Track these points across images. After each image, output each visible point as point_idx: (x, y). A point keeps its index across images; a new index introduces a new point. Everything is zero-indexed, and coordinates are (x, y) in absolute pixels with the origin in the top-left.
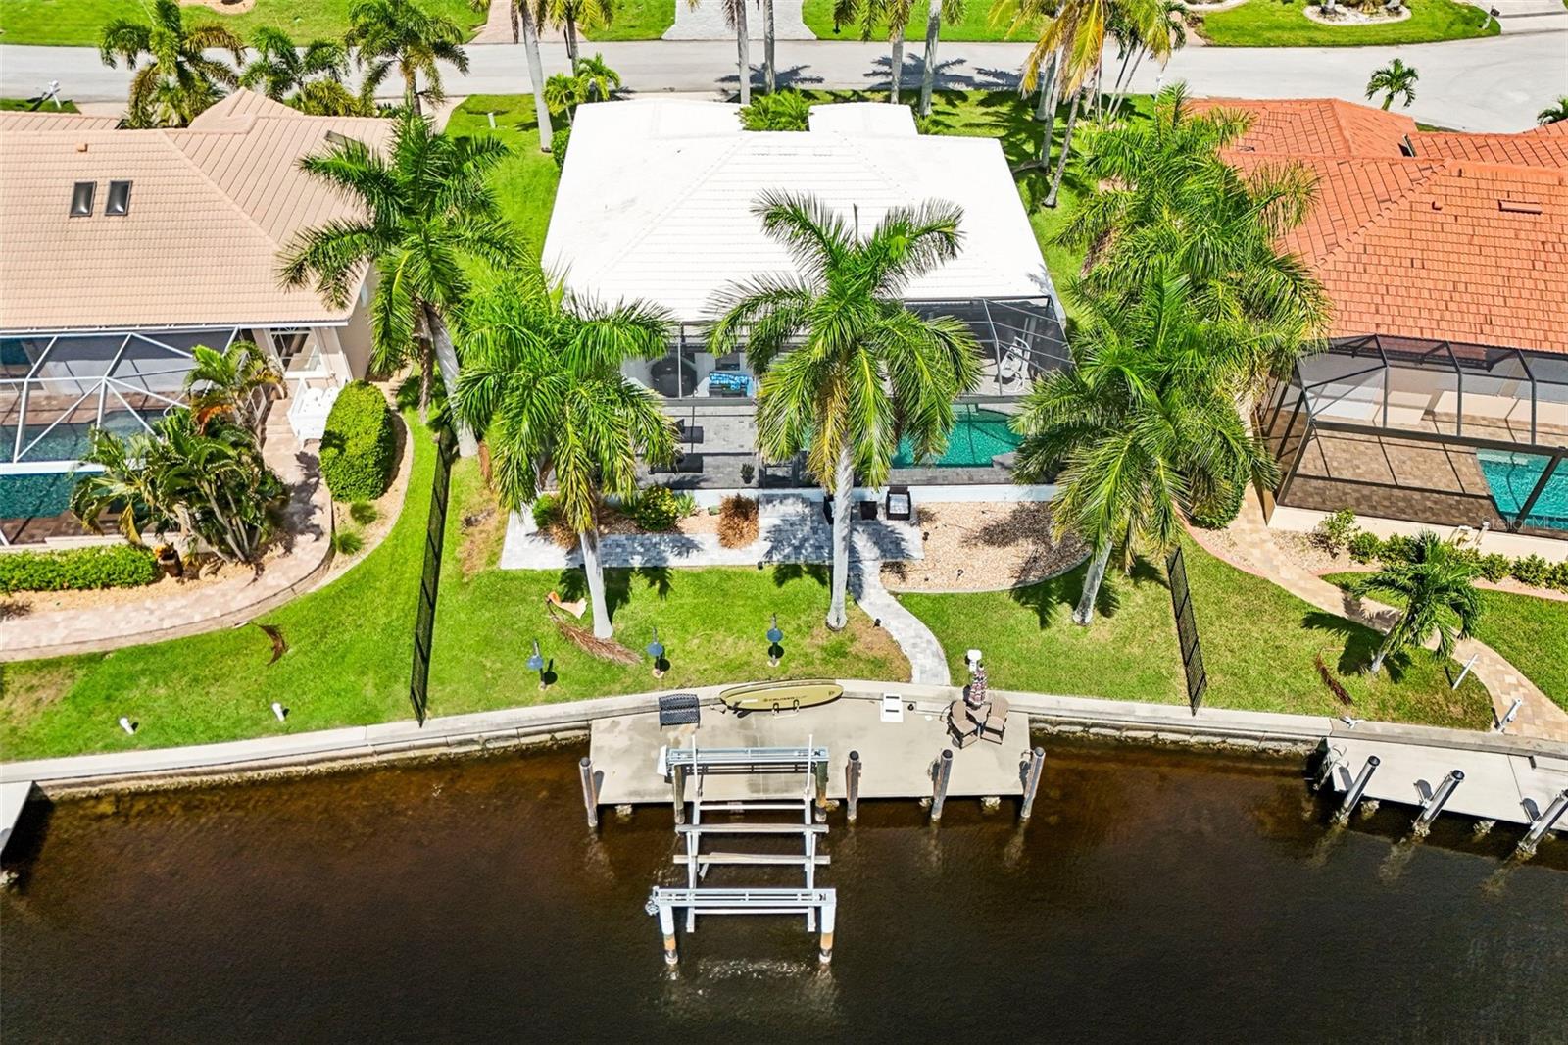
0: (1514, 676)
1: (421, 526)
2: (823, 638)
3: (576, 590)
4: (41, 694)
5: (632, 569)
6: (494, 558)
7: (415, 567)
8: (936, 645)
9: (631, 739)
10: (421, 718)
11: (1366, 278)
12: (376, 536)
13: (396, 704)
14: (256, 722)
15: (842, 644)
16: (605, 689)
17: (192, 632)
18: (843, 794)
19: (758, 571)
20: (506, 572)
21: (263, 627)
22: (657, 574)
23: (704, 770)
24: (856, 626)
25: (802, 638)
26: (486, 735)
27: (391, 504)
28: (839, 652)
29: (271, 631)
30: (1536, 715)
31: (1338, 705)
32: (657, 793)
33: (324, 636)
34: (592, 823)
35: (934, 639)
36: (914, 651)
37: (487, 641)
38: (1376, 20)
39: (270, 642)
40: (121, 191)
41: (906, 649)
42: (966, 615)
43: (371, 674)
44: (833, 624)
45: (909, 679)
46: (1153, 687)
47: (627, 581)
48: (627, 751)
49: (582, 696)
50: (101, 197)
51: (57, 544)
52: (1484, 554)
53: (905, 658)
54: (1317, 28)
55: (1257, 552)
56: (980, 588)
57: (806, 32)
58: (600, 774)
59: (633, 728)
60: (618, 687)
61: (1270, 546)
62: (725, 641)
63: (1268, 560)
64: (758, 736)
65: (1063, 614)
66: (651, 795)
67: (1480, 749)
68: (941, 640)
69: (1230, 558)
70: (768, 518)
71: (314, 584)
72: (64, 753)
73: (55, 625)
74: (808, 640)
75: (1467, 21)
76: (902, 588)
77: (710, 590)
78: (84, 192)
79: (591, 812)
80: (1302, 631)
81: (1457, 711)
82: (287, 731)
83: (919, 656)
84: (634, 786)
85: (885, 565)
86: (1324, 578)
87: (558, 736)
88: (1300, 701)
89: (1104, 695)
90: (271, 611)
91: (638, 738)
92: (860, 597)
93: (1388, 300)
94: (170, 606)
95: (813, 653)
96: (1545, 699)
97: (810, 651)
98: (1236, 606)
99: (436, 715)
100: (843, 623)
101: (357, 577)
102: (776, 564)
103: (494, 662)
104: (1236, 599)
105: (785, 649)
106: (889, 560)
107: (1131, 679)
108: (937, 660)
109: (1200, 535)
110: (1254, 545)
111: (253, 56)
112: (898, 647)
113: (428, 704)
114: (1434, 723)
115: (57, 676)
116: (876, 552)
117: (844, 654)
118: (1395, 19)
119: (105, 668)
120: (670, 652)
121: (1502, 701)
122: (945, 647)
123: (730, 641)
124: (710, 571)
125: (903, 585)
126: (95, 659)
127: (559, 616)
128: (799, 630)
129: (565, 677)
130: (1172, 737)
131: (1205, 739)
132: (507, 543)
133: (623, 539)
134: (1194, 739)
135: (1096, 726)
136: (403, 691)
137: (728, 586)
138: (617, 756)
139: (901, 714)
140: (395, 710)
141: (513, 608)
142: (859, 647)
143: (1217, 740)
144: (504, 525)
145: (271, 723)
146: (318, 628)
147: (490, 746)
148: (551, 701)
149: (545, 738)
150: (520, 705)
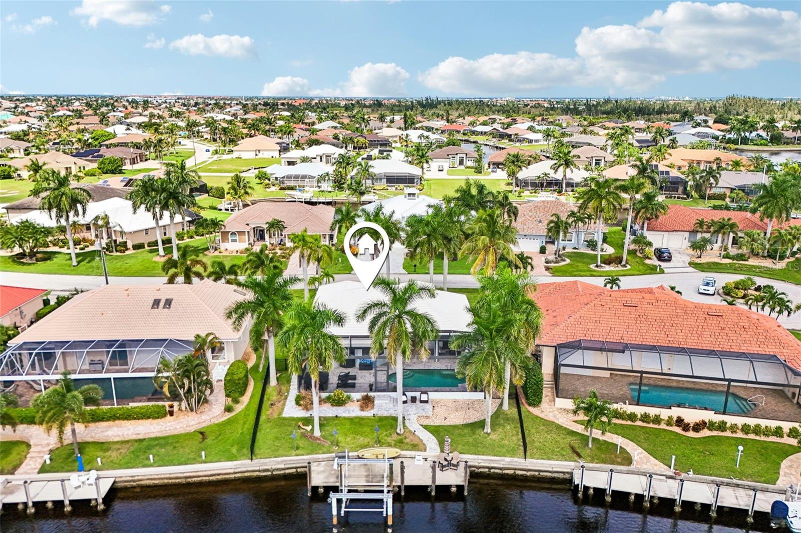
0: (640, 450)
1: (255, 406)
2: (395, 437)
3: (308, 423)
4: (122, 451)
6: (280, 413)
7: (252, 417)
8: (436, 441)
9: (325, 467)
10: (252, 459)
11: (581, 326)
12: (239, 408)
13: (244, 454)
14: (194, 459)
15: (402, 439)
16: (317, 452)
17: (176, 433)
18: (399, 484)
19: (373, 418)
20: (284, 417)
21: (199, 432)
24: (408, 435)
25: (388, 437)
26: (274, 467)
27: (245, 399)
28: (401, 442)
29: (202, 433)
30: (647, 462)
31: (577, 458)
32: (333, 482)
33: (220, 435)
34: (309, 494)
35: (435, 438)
37: (277, 438)
38: (617, 269)
39: (201, 436)
40: (169, 303)
41: (425, 441)
43: (236, 446)
44: (399, 432)
45: (425, 450)
46: (512, 453)
48: (323, 471)
49: (308, 454)
50: (162, 304)
51: (132, 405)
52: (628, 412)
53: (424, 444)
54: (594, 271)
55: (551, 414)
56: (452, 423)
57: (404, 271)
58: (314, 477)
59: (326, 465)
60: (321, 452)
61: (556, 412)
62: (360, 438)
63: (555, 416)
66: (331, 483)
67: (628, 473)
68: (437, 439)
69: (542, 416)
70: (378, 402)
71: (217, 420)
72: (128, 468)
73: (129, 429)
74: (390, 438)
75: (652, 269)
76: (425, 423)
77: (355, 424)
78: (156, 303)
79: (309, 488)
80: (565, 436)
81: (619, 460)
82: (205, 462)
83: (429, 443)
84: (326, 480)
86: (575, 421)
87: (299, 470)
88: (563, 458)
89: (495, 455)
90: (202, 427)
91: (327, 468)
93: (589, 332)
94: (169, 424)
96: (651, 457)
97: (390, 441)
98: (543, 429)
99: (257, 459)
100: (402, 432)
101: (232, 419)
103: (278, 443)
104: (542, 427)
105: (381, 441)
106: (420, 415)
107: (504, 450)
108: (435, 445)
109: (531, 409)
110: (550, 412)
111: (210, 269)
112: (422, 441)
113: (254, 455)
114: (611, 464)
115: (128, 446)
116: (415, 412)
117: (402, 443)
118: (625, 269)
119: (145, 443)
120: (340, 442)
121: (635, 457)
122: (439, 441)
123: (362, 438)
124: (356, 418)
126: (141, 441)
127: (302, 431)
128: (386, 435)
129: (303, 448)
130: (520, 473)
131: (532, 473)
132: (286, 409)
133: (326, 408)
134: (528, 474)
135: (493, 468)
136: (246, 451)
137: (362, 422)
138: (319, 473)
139: (422, 462)
140: (243, 456)
141: (286, 428)
142: (408, 440)
143: (537, 473)
144: (284, 404)
145: (200, 460)
146: (218, 433)
147: (274, 473)
148: (297, 455)
149: (294, 470)
150: (286, 456)
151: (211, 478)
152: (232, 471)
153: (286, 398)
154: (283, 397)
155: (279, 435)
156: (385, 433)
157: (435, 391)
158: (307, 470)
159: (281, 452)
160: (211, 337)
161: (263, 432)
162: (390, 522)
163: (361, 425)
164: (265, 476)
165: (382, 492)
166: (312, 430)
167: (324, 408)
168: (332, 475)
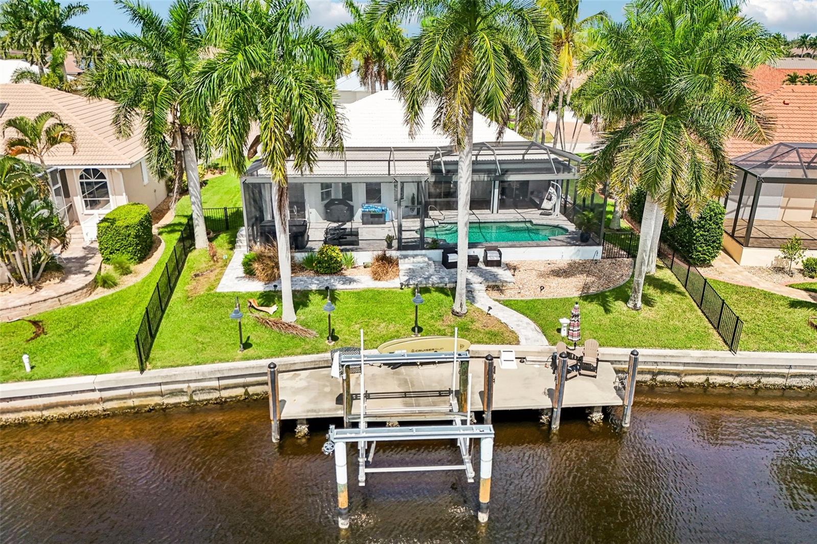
2: (450, 319)
3: (269, 302)
5: (311, 291)
6: (212, 287)
8: (533, 325)
9: (309, 382)
10: (142, 370)
12: (127, 282)
13: (125, 361)
14: (7, 373)
15: (465, 324)
16: (289, 351)
18: (479, 407)
19: (401, 291)
20: (220, 293)
21: (30, 321)
22: (328, 293)
23: (367, 396)
24: (475, 315)
25: (436, 321)
26: (193, 386)
27: (144, 269)
28: (464, 328)
29: (36, 324)
32: (330, 410)
33: (77, 326)
34: (275, 438)
35: (530, 321)
36: (518, 328)
39: (34, 329)
41: (512, 327)
42: (552, 308)
43: (108, 345)
44: (457, 310)
45: (518, 343)
47: (308, 297)
48: (305, 389)
49: (270, 356)
53: (513, 332)
55: (738, 276)
58: (284, 402)
59: (311, 376)
60: (299, 350)
61: (746, 273)
62: (378, 326)
64: (408, 378)
65: (619, 306)
66: (325, 411)
68: (535, 322)
69: (724, 278)
70: (405, 265)
71: (77, 300)
74: (440, 323)
76: (502, 297)
77: (366, 301)
79: (275, 425)
80: (790, 310)
82: (30, 379)
83: (522, 330)
84: (312, 407)
85: (488, 287)
86: (790, 286)
87: (251, 390)
90: (40, 314)
91: (313, 381)
92: (474, 301)
95: (444, 330)
97: (442, 328)
99: (154, 367)
100: (464, 312)
101: (110, 298)
102: (412, 287)
103: (204, 338)
105: (424, 328)
106: (490, 284)
107: (681, 336)
108: (536, 332)
110: (735, 273)
112: (506, 326)
113: (150, 360)
116: (480, 279)
117: (468, 330)
120: (338, 332)
122: (540, 326)
123: (383, 325)
124: (366, 291)
125: (503, 296)
127: (257, 314)
128: (432, 317)
129: (259, 345)
130: (719, 380)
131: (744, 380)
132: (223, 281)
133: (305, 278)
134: (736, 381)
135: (660, 373)
136: (131, 354)
137: (379, 298)
138: (297, 391)
139: (515, 364)
140: (124, 365)
141: (222, 311)
142: (477, 325)
143: (754, 380)
144: (222, 274)
145: (21, 374)
146: (73, 323)
147: (196, 398)
148: (248, 359)
149: (240, 391)
150: (221, 361)
151: (46, 413)
152: (96, 395)
153: (226, 265)
154: (220, 263)
155: (207, 324)
156: (429, 315)
157: (511, 247)
158: (268, 388)
159: (209, 353)
160: (51, 122)
161: (172, 318)
162: (484, 497)
163: (379, 302)
164: (176, 405)
165: (450, 422)
166: (279, 313)
167: (301, 277)
168: (325, 394)
